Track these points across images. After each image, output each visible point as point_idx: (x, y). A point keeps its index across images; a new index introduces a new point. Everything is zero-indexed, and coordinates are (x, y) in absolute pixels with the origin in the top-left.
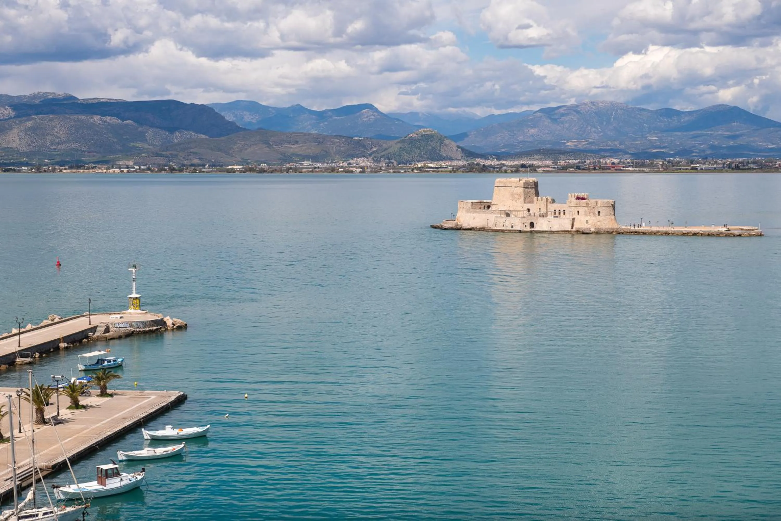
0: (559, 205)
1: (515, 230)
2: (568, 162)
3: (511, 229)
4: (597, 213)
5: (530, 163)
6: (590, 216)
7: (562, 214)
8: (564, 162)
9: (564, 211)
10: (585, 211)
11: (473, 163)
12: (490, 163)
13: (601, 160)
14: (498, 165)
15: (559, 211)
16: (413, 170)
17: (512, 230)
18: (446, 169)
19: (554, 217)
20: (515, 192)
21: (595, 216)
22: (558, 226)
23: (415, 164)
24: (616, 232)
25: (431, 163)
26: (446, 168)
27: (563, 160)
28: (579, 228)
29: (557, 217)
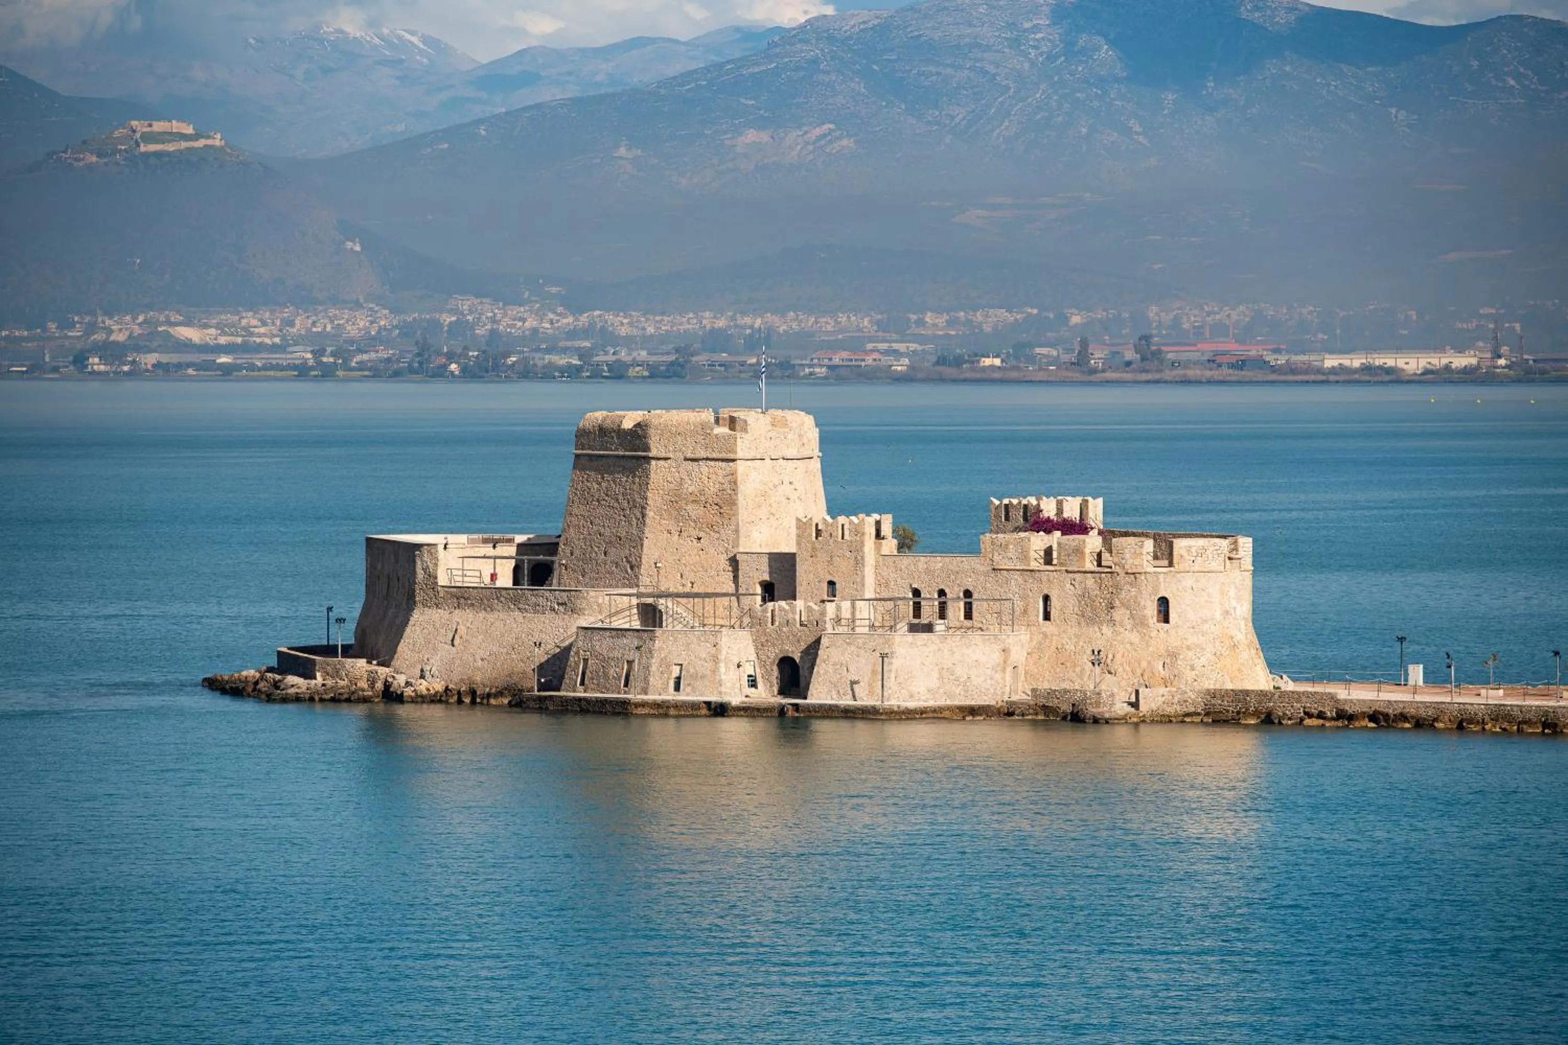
0: (938, 562)
1: (694, 706)
2: (969, 322)
3: (670, 696)
4: (1151, 610)
5: (758, 322)
6: (1112, 622)
7: (956, 610)
8: (942, 320)
9: (968, 594)
10: (1084, 595)
11: (437, 324)
12: (530, 323)
13: (1153, 312)
14: (572, 334)
15: (942, 593)
16: (80, 360)
17: (677, 706)
18: (277, 358)
19: (913, 628)
20: (690, 487)
21: (1140, 623)
22: (934, 683)
23: (92, 328)
24: (1256, 714)
25: (188, 323)
26: (274, 348)
27: (938, 311)
28: (1051, 693)
29: (929, 628)
